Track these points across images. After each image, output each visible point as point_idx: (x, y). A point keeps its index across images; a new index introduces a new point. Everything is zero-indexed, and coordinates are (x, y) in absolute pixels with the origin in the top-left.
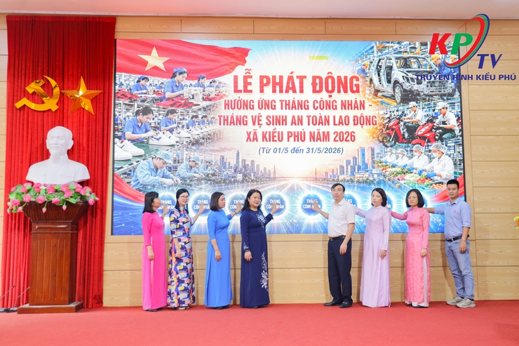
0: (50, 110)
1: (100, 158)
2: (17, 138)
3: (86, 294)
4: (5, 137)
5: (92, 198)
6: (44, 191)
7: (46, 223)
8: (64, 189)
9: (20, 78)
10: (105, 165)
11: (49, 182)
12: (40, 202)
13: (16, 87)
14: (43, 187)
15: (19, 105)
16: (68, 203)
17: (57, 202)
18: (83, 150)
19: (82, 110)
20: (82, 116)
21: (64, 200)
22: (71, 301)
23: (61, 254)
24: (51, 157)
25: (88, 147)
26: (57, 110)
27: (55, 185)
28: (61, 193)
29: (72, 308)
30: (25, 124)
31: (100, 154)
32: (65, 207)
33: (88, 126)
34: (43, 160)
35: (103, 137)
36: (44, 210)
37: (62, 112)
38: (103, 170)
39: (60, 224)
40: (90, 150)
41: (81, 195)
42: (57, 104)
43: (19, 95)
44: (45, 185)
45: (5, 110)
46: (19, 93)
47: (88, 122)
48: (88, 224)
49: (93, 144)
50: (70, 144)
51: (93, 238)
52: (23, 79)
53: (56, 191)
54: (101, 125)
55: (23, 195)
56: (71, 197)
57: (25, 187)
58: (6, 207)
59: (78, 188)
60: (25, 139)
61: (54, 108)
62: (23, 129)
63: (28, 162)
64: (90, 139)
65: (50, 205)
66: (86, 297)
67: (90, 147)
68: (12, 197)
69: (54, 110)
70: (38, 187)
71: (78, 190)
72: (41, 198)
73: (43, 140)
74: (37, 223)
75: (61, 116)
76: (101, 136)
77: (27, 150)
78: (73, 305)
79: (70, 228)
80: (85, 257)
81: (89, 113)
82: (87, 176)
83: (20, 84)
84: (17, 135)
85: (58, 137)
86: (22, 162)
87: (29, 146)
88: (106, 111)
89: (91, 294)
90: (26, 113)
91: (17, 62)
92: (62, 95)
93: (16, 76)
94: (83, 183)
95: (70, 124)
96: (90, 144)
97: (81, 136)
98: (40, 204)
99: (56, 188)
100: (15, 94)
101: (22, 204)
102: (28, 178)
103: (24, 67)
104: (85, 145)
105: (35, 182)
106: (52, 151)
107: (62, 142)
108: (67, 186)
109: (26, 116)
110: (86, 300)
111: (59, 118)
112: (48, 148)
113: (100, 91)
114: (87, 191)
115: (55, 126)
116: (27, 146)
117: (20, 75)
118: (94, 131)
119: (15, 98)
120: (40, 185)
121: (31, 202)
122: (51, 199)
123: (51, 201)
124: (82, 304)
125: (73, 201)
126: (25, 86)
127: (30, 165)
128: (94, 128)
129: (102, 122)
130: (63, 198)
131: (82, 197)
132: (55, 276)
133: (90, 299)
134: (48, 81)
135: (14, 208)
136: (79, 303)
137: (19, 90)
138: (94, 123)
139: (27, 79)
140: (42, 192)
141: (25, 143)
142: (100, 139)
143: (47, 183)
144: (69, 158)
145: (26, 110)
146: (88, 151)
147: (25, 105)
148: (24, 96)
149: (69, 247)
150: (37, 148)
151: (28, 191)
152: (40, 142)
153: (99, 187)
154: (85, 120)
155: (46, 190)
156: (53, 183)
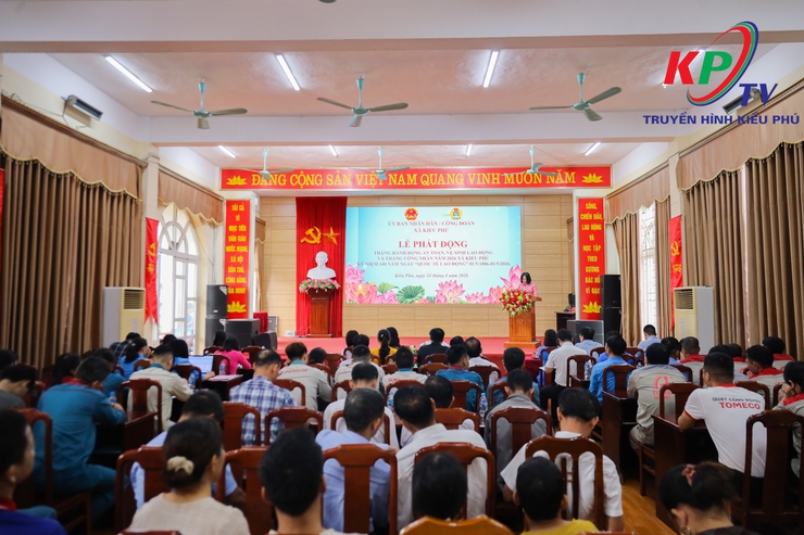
0: (316, 243)
1: (340, 266)
4: (296, 256)
9: (302, 228)
10: (342, 269)
13: (300, 232)
15: (302, 241)
20: (331, 246)
21: (326, 287)
23: (324, 312)
24: (318, 266)
26: (320, 243)
30: (305, 250)
31: (340, 264)
32: (326, 290)
33: (334, 251)
35: (341, 256)
36: (317, 292)
37: (322, 244)
38: (341, 272)
42: (320, 240)
45: (296, 243)
46: (302, 235)
47: (334, 249)
49: (337, 259)
52: (304, 228)
54: (340, 250)
64: (335, 257)
69: (318, 243)
78: (330, 335)
79: (327, 300)
81: (334, 244)
83: (302, 231)
84: (302, 255)
85: (321, 257)
86: (304, 268)
88: (343, 244)
89: (337, 330)
91: (301, 219)
92: (322, 236)
93: (300, 227)
96: (335, 259)
100: (300, 235)
103: (304, 222)
106: (318, 264)
109: (305, 246)
110: (335, 333)
112: (316, 262)
113: (340, 234)
115: (319, 251)
117: (302, 226)
118: (337, 253)
119: (300, 238)
126: (305, 232)
132: (322, 321)
133: (337, 333)
134: (315, 229)
138: (337, 249)
139: (306, 228)
145: (305, 243)
146: (334, 263)
147: (305, 241)
148: (305, 237)
154: (332, 248)
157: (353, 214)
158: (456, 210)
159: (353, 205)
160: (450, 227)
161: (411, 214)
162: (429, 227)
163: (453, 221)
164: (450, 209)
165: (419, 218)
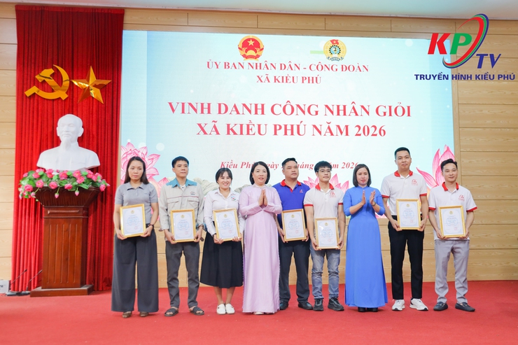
0: (60, 98)
1: (109, 145)
2: (27, 125)
3: (96, 278)
4: (15, 124)
5: (103, 184)
6: (57, 177)
7: (57, 209)
8: (77, 175)
9: (29, 67)
10: (114, 152)
11: (62, 168)
12: (53, 188)
13: (25, 76)
14: (55, 173)
15: (29, 93)
16: (81, 189)
17: (69, 188)
18: (93, 137)
19: (91, 99)
20: (91, 105)
21: (76, 186)
22: (83, 284)
23: (73, 238)
24: (62, 144)
25: (98, 135)
26: (67, 98)
27: (67, 171)
28: (72, 179)
29: (84, 290)
30: (35, 112)
31: (109, 142)
32: (77, 193)
33: (97, 114)
34: (53, 147)
35: (112, 125)
36: (57, 195)
37: (71, 101)
38: (112, 157)
39: (71, 209)
40: (99, 137)
41: (93, 181)
42: (67, 93)
43: (29, 83)
44: (58, 171)
45: (15, 98)
46: (29, 81)
47: (97, 111)
48: (98, 210)
49: (103, 132)
50: (81, 132)
51: (103, 223)
52: (33, 67)
53: (68, 177)
54: (111, 113)
55: (35, 181)
56: (84, 183)
57: (37, 174)
58: (17, 193)
59: (90, 174)
60: (35, 127)
61: (64, 96)
62: (33, 116)
63: (38, 150)
64: (100, 127)
65: (63, 190)
66: (96, 280)
67: (100, 135)
68: (24, 183)
69: (63, 99)
70: (50, 173)
71: (90, 176)
72: (54, 183)
73: (53, 127)
74: (49, 209)
75: (71, 105)
76: (110, 124)
77: (37, 138)
78: (85, 288)
79: (81, 214)
80: (95, 241)
81: (98, 102)
82: (97, 163)
83: (29, 73)
84: (27, 122)
85: (69, 125)
86: (32, 149)
87: (39, 134)
88: (115, 101)
89: (101, 278)
90: (35, 101)
91: (26, 51)
92: (71, 84)
93: (26, 65)
94: (94, 170)
95: (80, 113)
96: (100, 132)
97: (91, 124)
98: (53, 190)
99: (68, 174)
100: (25, 82)
101: (34, 189)
102: (38, 165)
103: (33, 56)
104: (95, 133)
105: (47, 168)
106: (63, 139)
107: (73, 129)
108: (79, 172)
109: (36, 104)
110: (96, 284)
111: (69, 106)
112: (58, 135)
113: (110, 81)
114: (98, 177)
115: (65, 115)
116: (37, 133)
117: (29, 64)
118: (103, 119)
119: (25, 86)
120: (53, 171)
121: (43, 187)
122: (63, 185)
123: (63, 187)
124: (93, 287)
125: (85, 187)
126: (35, 75)
127: (40, 152)
128: (103, 117)
129: (111, 111)
130: (75, 183)
131: (94, 183)
132: (67, 259)
133: (101, 282)
134: (58, 70)
135: (26, 194)
136: (90, 286)
137: (29, 78)
138: (103, 111)
139: (37, 68)
140: (55, 178)
141: (35, 131)
142: (110, 127)
143: (59, 169)
144: (80, 145)
145: (36, 98)
146: (98, 139)
147: (35, 93)
148: (34, 85)
149: (81, 232)
150: (47, 135)
151: (41, 177)
152: (50, 130)
153: (109, 174)
154: (94, 108)
155: (58, 175)
156: (65, 169)
157: (134, 43)
158: (335, 43)
159: (138, 26)
160: (325, 74)
161: (250, 47)
162: (284, 73)
163: (330, 63)
164: (323, 41)
165: (265, 57)
